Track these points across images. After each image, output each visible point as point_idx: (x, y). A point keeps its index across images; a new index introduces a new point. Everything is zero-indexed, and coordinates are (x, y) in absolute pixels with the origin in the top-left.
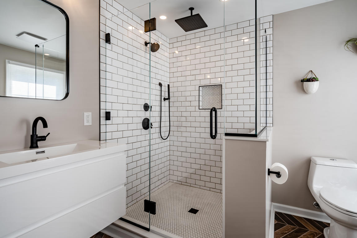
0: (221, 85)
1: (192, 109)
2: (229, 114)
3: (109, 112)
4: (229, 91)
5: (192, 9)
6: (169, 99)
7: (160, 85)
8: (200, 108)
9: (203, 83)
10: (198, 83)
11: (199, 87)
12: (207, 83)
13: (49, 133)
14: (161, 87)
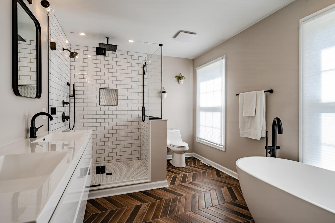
0: (117, 89)
1: (94, 105)
2: (122, 109)
3: (55, 109)
4: (122, 94)
5: (108, 38)
6: (74, 96)
7: (68, 84)
8: (100, 104)
9: (103, 86)
10: (99, 86)
11: (100, 89)
12: (106, 86)
13: (43, 125)
14: (69, 86)
